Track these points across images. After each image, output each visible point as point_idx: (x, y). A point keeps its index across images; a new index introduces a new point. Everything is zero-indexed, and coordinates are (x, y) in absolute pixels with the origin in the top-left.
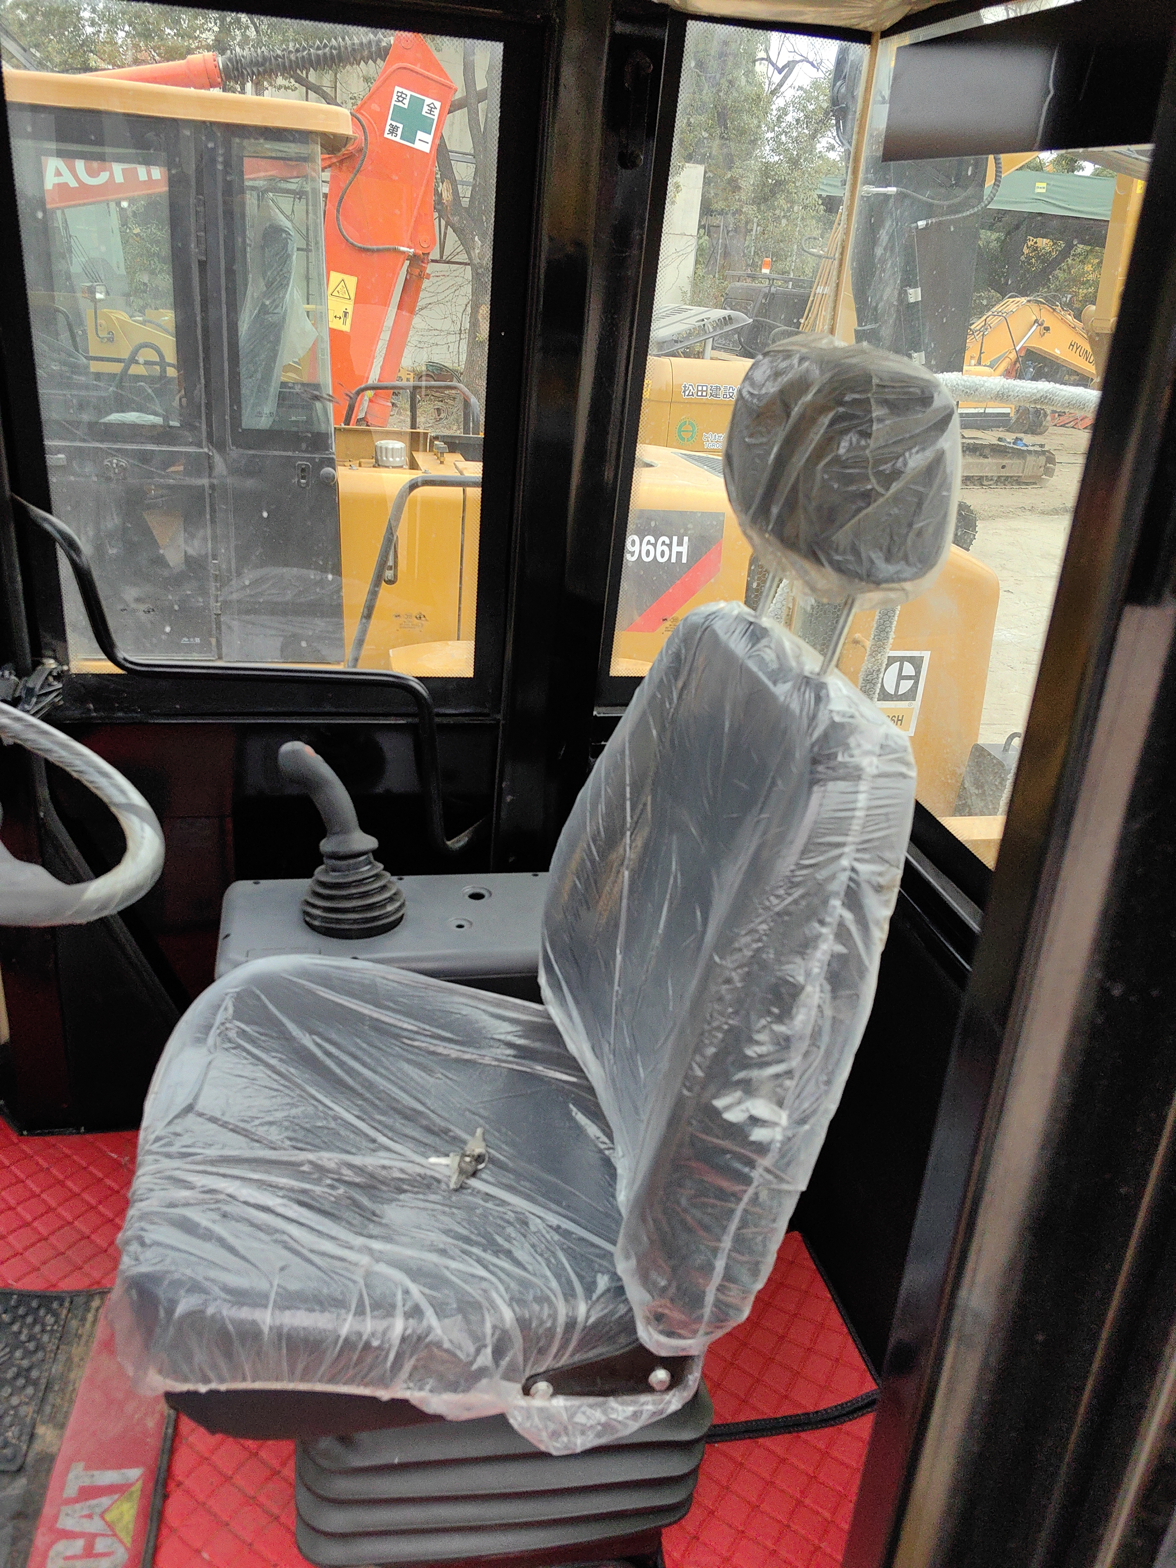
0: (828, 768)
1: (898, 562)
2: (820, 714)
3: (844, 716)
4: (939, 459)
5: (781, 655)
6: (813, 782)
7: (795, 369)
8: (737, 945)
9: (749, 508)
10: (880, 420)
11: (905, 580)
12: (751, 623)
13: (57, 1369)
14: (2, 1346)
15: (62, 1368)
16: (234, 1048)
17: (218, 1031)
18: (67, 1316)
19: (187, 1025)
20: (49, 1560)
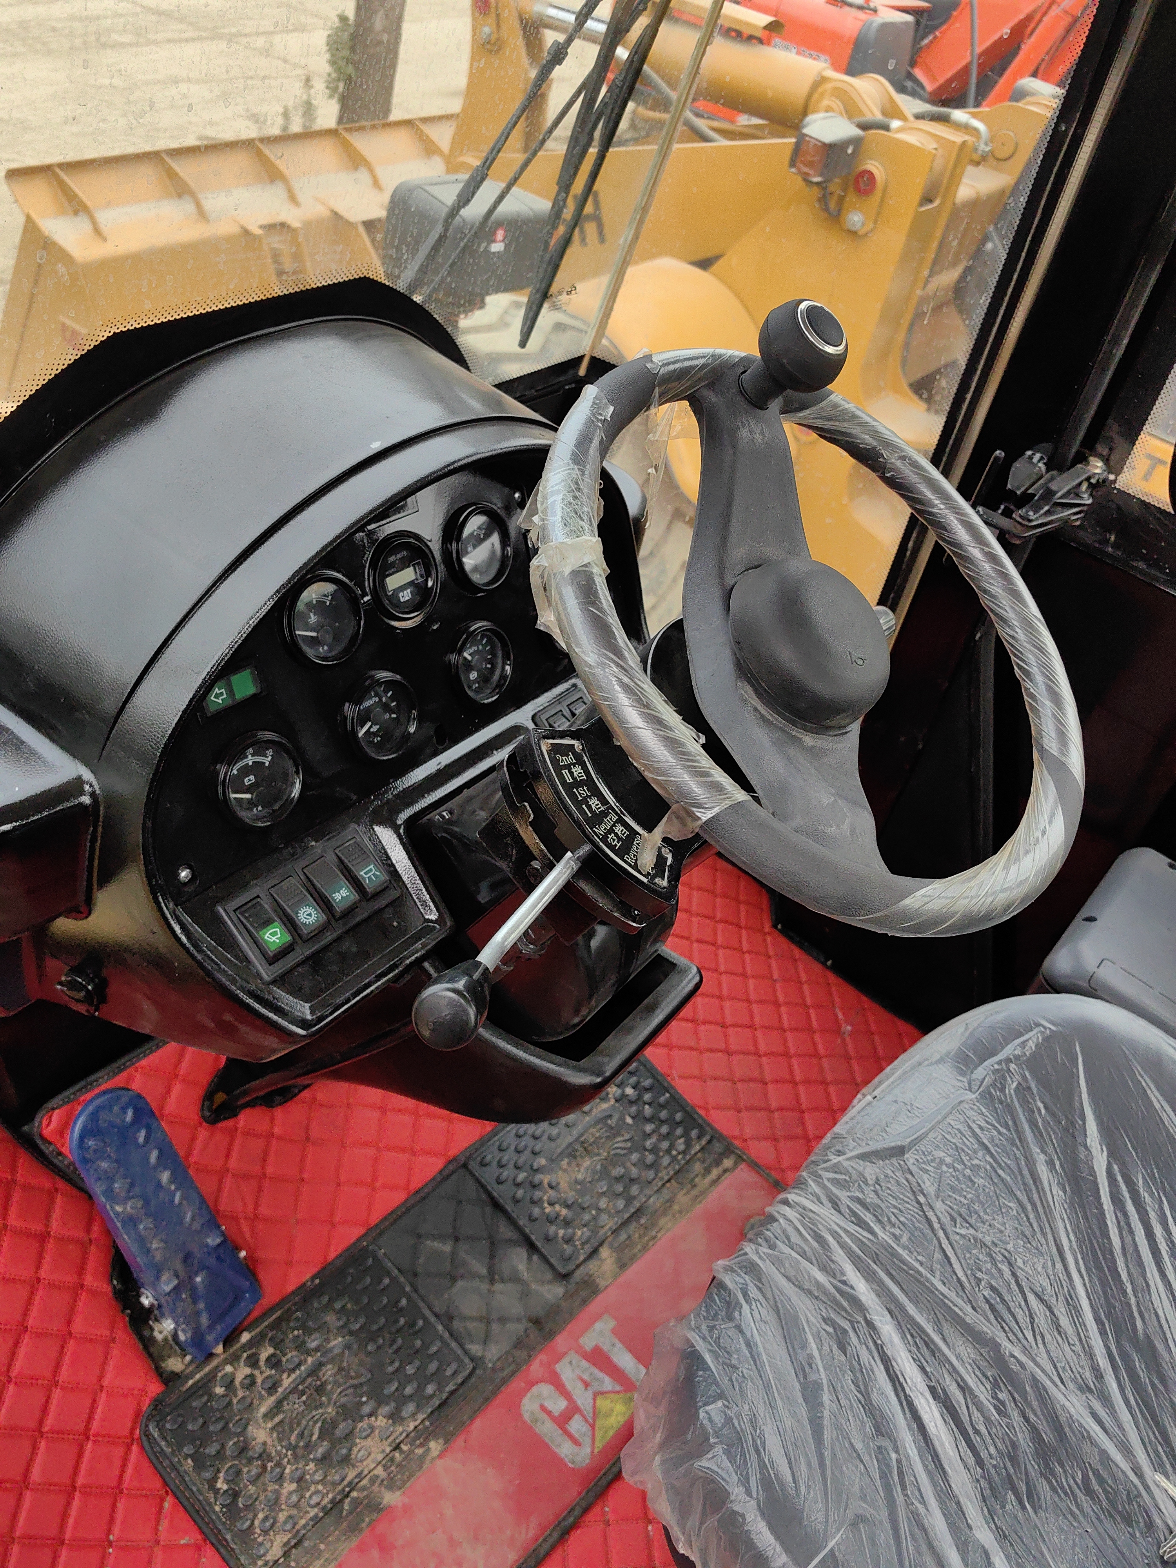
13: (655, 1202)
14: (627, 1136)
15: (658, 1205)
16: (1001, 1102)
17: (996, 1067)
18: (696, 1153)
19: (966, 1029)
20: (529, 1395)
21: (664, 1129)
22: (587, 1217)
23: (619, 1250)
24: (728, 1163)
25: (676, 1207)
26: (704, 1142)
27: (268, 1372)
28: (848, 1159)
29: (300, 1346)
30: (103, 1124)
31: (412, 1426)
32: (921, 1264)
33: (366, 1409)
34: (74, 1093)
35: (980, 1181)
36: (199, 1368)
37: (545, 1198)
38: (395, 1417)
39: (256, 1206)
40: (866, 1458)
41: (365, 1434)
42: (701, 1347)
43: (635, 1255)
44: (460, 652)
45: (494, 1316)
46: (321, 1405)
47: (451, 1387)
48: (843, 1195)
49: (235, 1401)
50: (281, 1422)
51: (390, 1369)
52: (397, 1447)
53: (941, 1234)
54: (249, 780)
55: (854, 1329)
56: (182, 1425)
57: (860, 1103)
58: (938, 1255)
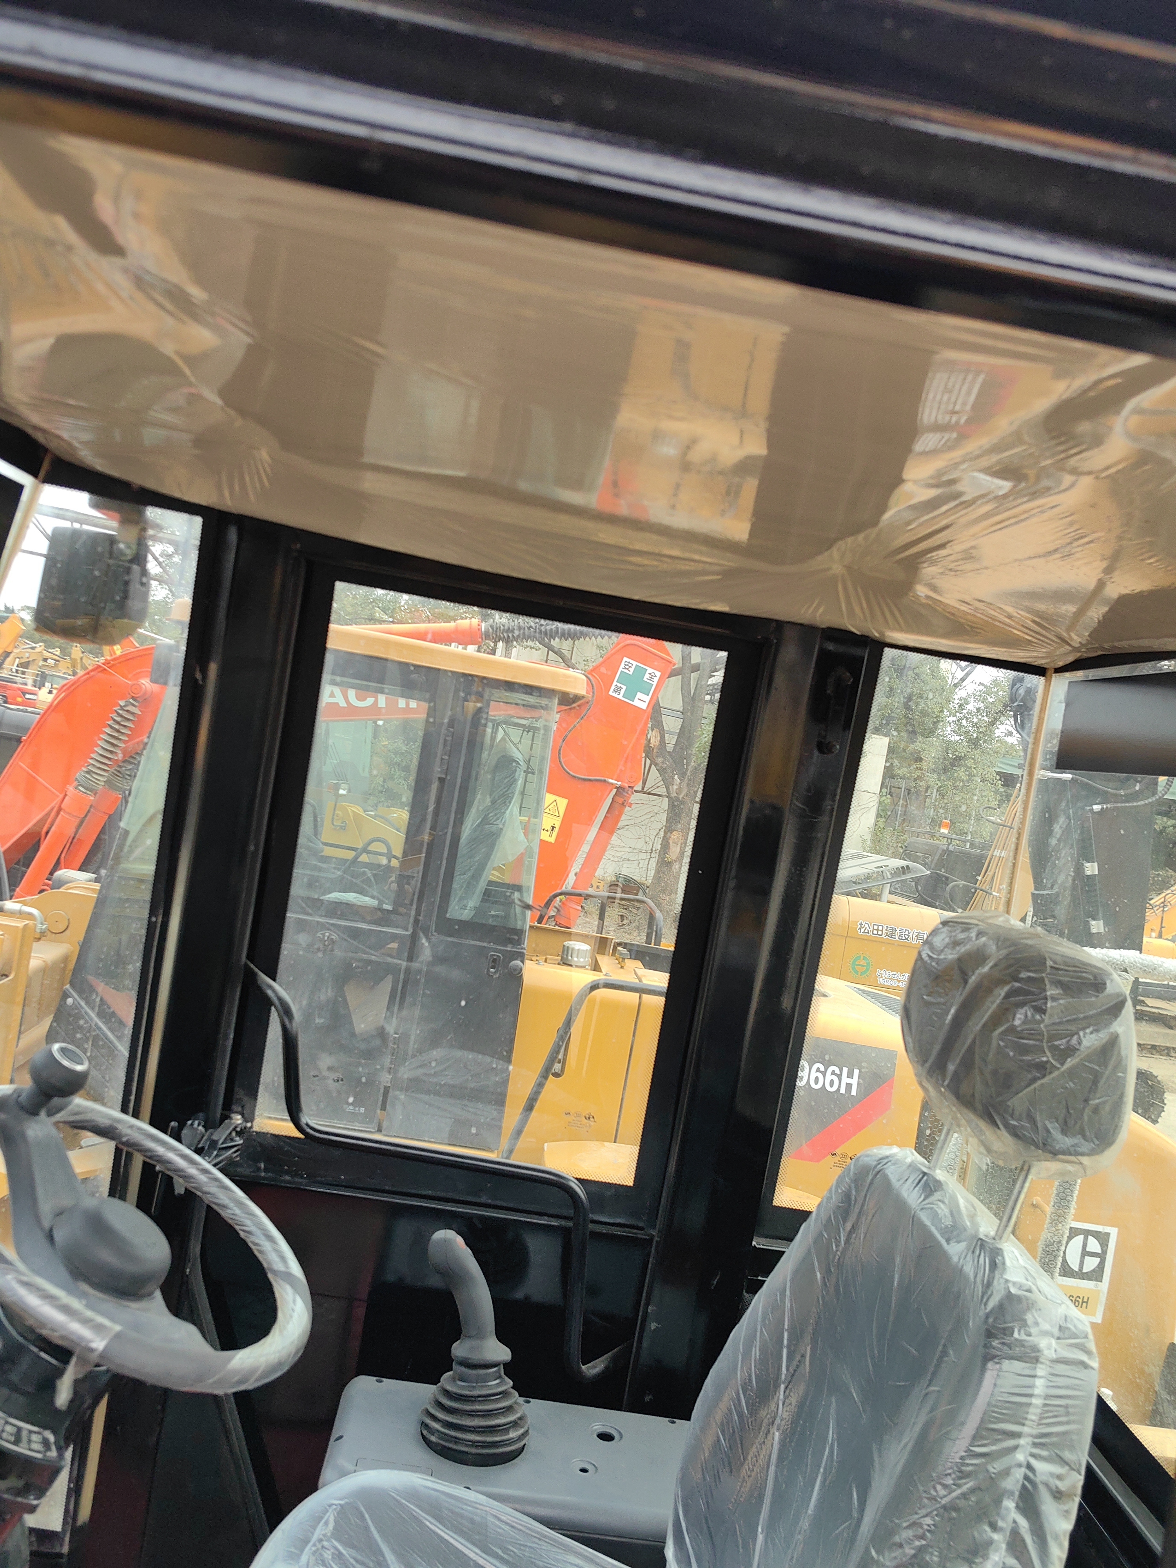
0: (1003, 1344)
1: (1074, 1136)
2: (995, 1283)
3: (1020, 1288)
4: (1113, 1042)
5: (955, 1213)
6: (988, 1358)
7: (973, 943)
8: (897, 1539)
9: (926, 1061)
10: (1054, 999)
11: (1082, 1154)
12: (925, 1174)
19: (284, 1534)
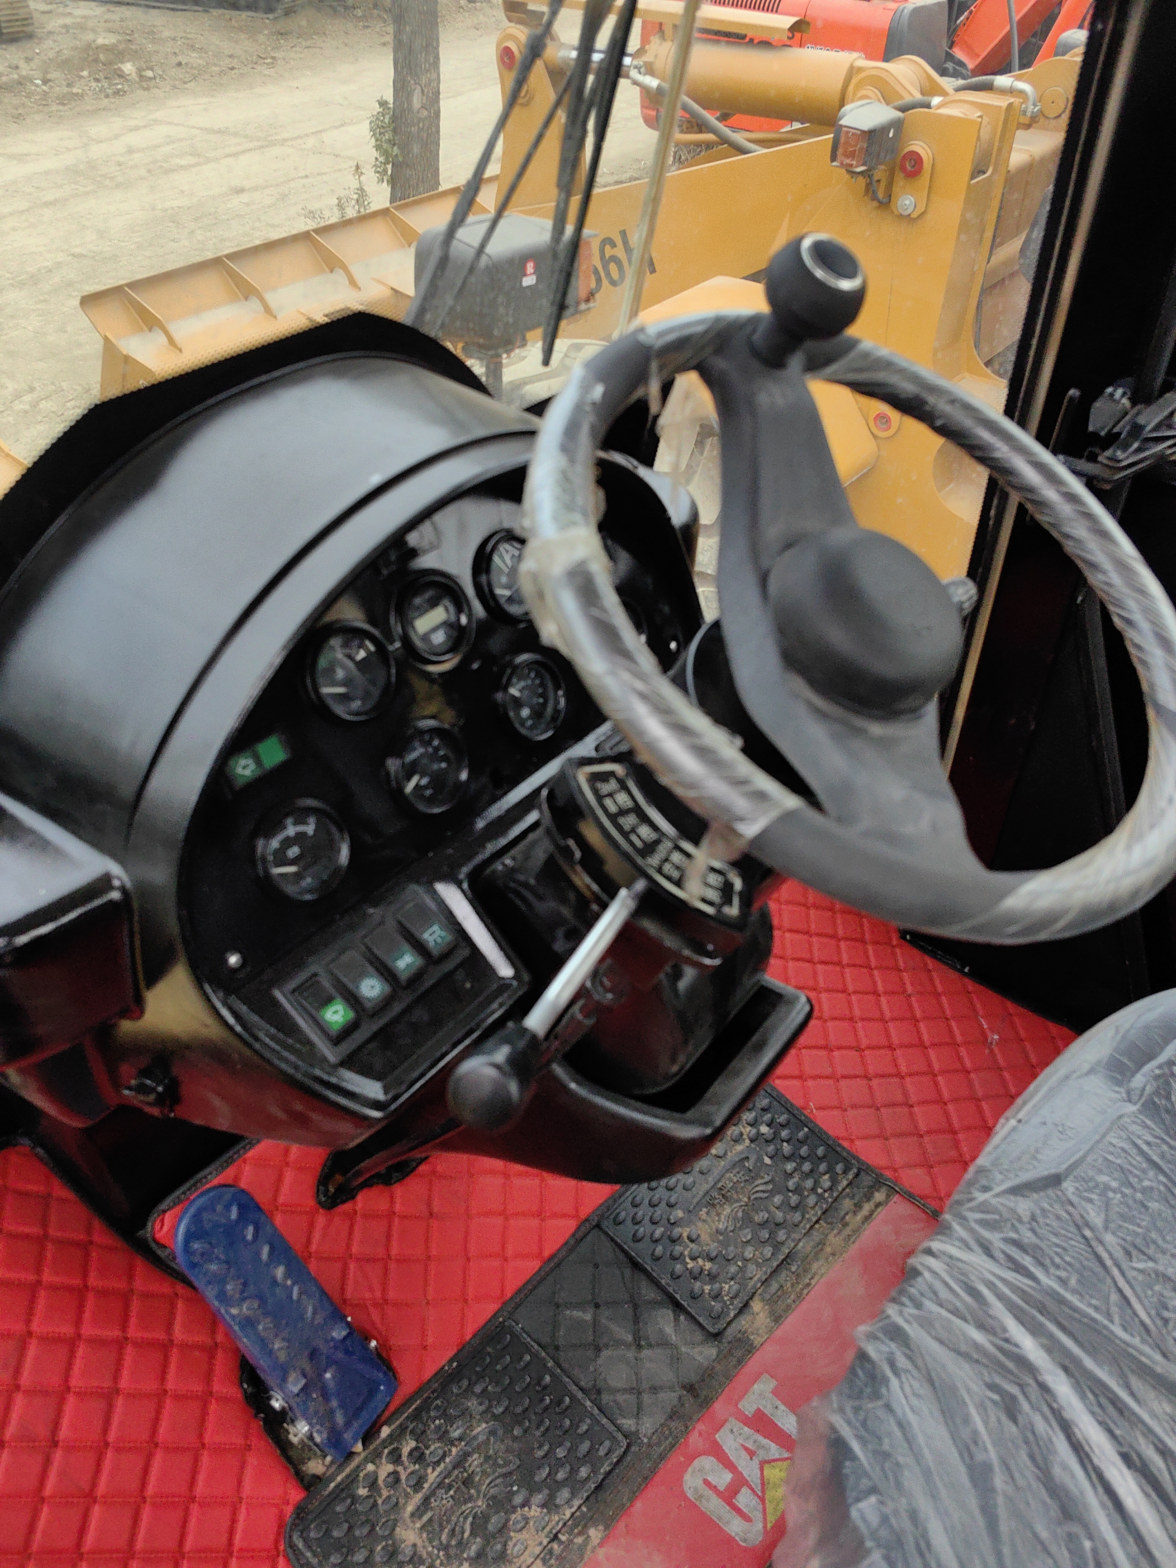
13: (805, 1246)
14: (767, 1178)
15: (809, 1249)
16: (1168, 1111)
17: (1157, 1072)
18: (844, 1190)
19: (1117, 1032)
20: (690, 1469)
21: (807, 1167)
22: (733, 1269)
23: (771, 1302)
24: (879, 1196)
25: (828, 1249)
26: (850, 1176)
27: (412, 1468)
28: (997, 1195)
29: (443, 1436)
30: (208, 1226)
31: (568, 1514)
32: (1096, 1308)
33: (518, 1499)
34: (184, 1193)
35: (1154, 1205)
36: (341, 1467)
37: (686, 1253)
38: (549, 1505)
39: (384, 1290)
40: (1053, 1549)
41: (519, 1526)
42: (846, 1432)
43: (789, 1306)
44: (505, 689)
45: (645, 1385)
46: (470, 1499)
47: (606, 1468)
48: (994, 1238)
49: (380, 1502)
50: (430, 1520)
51: (540, 1453)
52: (556, 1537)
53: (1115, 1272)
54: (294, 851)
55: (1024, 1393)
56: (328, 1532)
57: (1004, 1128)
58: (1114, 1297)
